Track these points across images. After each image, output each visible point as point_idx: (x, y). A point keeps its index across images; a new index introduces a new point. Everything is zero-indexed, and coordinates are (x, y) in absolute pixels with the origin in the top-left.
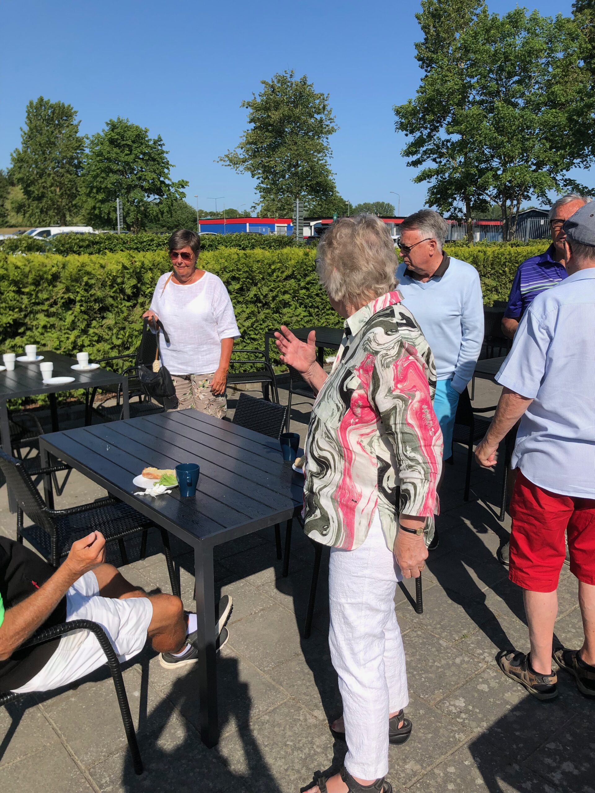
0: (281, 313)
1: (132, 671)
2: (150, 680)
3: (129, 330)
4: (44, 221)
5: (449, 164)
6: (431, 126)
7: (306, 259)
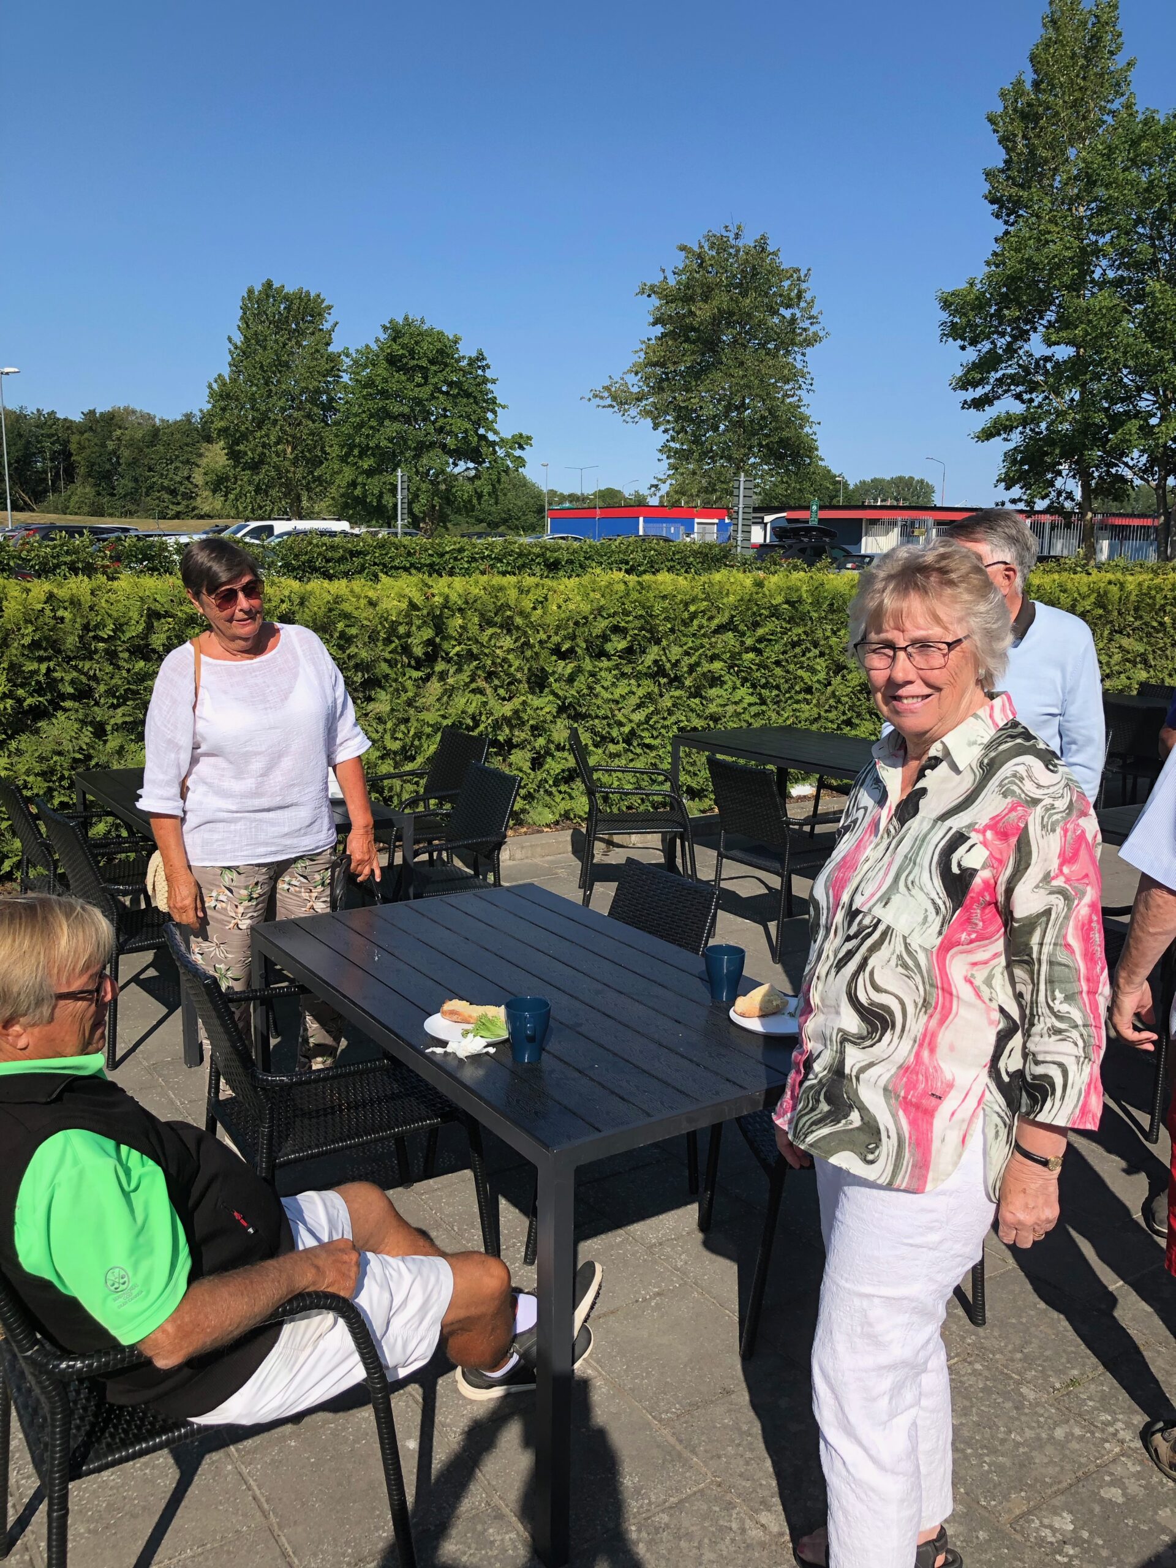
0: (705, 698)
1: (404, 1398)
2: (439, 1418)
3: (415, 724)
4: (261, 508)
5: (1049, 404)
6: (1012, 330)
7: (757, 593)
